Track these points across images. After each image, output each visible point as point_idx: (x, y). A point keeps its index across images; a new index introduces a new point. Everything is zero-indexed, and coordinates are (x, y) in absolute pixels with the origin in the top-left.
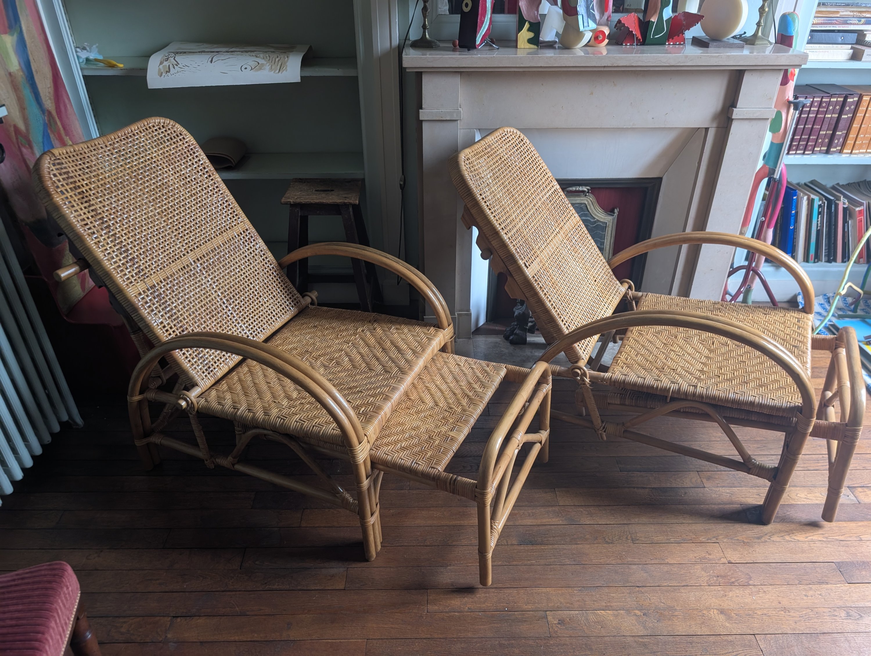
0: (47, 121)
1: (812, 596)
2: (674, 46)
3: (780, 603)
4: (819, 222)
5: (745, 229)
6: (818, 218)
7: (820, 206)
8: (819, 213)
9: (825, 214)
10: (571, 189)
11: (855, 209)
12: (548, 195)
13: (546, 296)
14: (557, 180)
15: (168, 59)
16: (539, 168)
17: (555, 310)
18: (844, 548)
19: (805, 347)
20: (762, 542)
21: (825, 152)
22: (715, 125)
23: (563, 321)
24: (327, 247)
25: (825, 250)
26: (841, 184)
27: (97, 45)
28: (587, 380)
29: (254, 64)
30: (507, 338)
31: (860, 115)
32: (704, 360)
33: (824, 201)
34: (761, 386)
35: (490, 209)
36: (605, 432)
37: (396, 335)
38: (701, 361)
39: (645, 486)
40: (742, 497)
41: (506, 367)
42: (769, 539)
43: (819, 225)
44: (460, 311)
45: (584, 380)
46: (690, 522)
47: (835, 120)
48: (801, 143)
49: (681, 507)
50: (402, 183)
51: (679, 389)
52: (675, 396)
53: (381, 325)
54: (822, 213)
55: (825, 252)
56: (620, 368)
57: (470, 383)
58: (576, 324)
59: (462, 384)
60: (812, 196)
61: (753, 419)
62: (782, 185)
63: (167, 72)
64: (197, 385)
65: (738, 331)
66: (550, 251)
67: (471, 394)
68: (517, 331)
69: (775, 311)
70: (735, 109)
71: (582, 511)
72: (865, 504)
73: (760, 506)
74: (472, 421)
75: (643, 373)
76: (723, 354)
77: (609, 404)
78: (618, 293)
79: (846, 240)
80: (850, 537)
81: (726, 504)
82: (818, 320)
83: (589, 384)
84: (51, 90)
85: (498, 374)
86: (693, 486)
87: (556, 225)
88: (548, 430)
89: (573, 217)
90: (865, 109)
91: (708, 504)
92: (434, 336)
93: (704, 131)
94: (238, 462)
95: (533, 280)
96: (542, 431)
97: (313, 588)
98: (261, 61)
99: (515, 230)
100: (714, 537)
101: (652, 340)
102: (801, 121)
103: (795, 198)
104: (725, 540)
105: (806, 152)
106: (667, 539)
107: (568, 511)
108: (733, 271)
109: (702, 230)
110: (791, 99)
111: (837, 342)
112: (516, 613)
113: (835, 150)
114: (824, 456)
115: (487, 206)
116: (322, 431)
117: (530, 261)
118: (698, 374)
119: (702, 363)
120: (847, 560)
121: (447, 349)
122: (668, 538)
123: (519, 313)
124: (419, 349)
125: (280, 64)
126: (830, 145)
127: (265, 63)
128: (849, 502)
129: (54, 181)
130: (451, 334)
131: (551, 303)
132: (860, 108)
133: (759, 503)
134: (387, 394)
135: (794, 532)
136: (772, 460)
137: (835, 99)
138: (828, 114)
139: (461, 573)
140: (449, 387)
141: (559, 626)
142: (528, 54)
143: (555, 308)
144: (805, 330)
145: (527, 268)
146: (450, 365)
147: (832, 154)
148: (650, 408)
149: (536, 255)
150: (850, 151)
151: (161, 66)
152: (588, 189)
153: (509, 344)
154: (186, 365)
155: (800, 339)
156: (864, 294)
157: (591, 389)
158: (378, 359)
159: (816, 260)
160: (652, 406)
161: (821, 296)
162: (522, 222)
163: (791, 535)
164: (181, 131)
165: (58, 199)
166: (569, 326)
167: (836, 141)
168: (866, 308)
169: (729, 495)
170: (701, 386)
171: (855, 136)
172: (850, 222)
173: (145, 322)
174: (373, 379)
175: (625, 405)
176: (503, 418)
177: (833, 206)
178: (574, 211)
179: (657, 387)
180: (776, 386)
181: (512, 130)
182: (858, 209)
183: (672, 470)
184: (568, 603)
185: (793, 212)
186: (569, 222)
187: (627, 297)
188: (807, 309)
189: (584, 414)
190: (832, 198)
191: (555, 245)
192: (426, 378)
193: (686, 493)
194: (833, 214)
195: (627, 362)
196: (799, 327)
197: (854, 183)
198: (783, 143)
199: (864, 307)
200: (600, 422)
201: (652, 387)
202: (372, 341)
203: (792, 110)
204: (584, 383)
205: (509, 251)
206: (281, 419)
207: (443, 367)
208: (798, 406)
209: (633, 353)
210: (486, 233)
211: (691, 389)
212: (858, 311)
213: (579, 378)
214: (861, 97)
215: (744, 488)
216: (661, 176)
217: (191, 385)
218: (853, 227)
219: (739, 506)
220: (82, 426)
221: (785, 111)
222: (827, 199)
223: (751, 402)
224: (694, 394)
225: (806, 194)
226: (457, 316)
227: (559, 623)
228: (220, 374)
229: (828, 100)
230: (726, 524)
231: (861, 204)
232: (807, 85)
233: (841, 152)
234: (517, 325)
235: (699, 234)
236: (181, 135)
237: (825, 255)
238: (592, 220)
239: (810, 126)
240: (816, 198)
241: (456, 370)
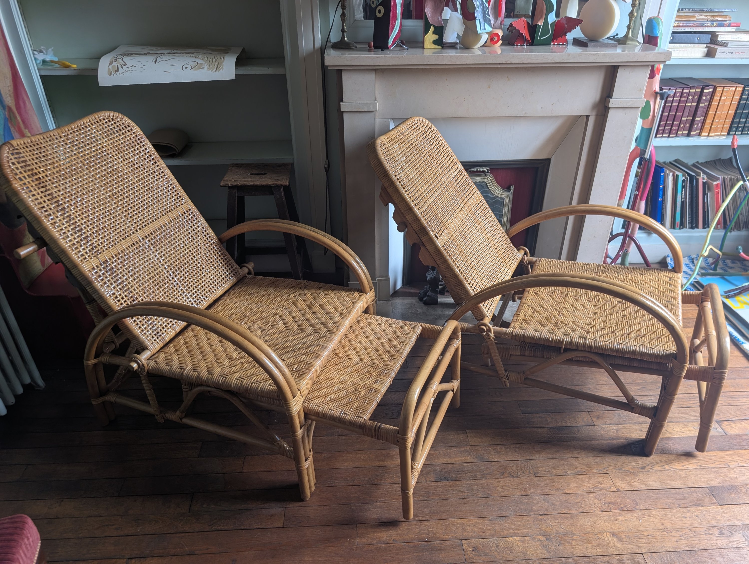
0: (7, 116)
1: (690, 518)
2: (559, 46)
3: (663, 525)
4: (683, 195)
5: (621, 201)
6: (682, 191)
7: (683, 181)
8: (683, 187)
9: (688, 188)
10: (473, 169)
11: (712, 183)
12: (453, 175)
13: (455, 263)
14: (462, 162)
15: (116, 60)
16: (445, 152)
17: (463, 275)
18: (715, 474)
19: (676, 302)
20: (645, 472)
21: (686, 135)
22: (594, 113)
23: (469, 284)
24: (261, 223)
25: (689, 218)
26: (700, 162)
27: (53, 48)
28: (492, 335)
29: (193, 64)
30: (421, 299)
31: (715, 103)
32: (591, 315)
33: (687, 176)
34: (641, 336)
35: (404, 188)
36: (508, 379)
37: (324, 300)
38: (589, 316)
39: (544, 426)
40: (627, 433)
41: (421, 326)
42: (651, 469)
43: (683, 197)
44: (379, 277)
45: (489, 335)
46: (584, 456)
47: (694, 108)
48: (666, 128)
49: (575, 443)
50: (326, 166)
51: (571, 341)
52: (568, 347)
53: (311, 291)
54: (685, 187)
55: (689, 220)
56: (520, 324)
57: (390, 341)
58: (481, 286)
59: (383, 341)
60: (677, 173)
61: (635, 365)
62: (652, 164)
63: (116, 71)
64: (147, 349)
65: (620, 290)
66: (457, 223)
67: (391, 350)
68: (430, 293)
69: (649, 272)
70: (611, 99)
71: (490, 450)
72: (731, 435)
73: (642, 440)
74: (393, 374)
75: (539, 328)
76: (608, 310)
77: (511, 355)
78: (516, 259)
79: (706, 210)
80: (720, 464)
81: (614, 439)
82: (685, 278)
83: (493, 338)
84: (11, 89)
85: (414, 332)
86: (585, 424)
87: (462, 201)
88: (459, 380)
89: (475, 194)
90: (719, 98)
91: (598, 440)
92: (358, 299)
93: (585, 118)
94: (186, 416)
95: (442, 249)
96: (454, 381)
97: (255, 527)
98: (200, 61)
99: (426, 206)
100: (605, 469)
101: (546, 299)
102: (665, 109)
103: (662, 174)
104: (614, 471)
105: (671, 136)
106: (565, 472)
107: (478, 450)
108: (612, 238)
109: (586, 204)
110: (658, 90)
111: (703, 296)
112: (435, 543)
113: (695, 133)
114: (694, 394)
115: (402, 185)
116: (260, 387)
117: (440, 233)
118: (587, 327)
119: (590, 318)
120: (718, 485)
121: (370, 311)
122: (565, 470)
123: (431, 278)
124: (345, 312)
125: (216, 64)
126: (690, 129)
127: (204, 63)
128: (717, 434)
129: (13, 169)
130: (373, 298)
131: (459, 269)
132: (715, 98)
133: (641, 438)
134: (318, 352)
135: (672, 462)
136: (651, 400)
137: (694, 90)
138: (689, 103)
139: (386, 509)
140: (372, 344)
141: (473, 553)
142: (434, 53)
143: (462, 273)
144: (676, 287)
145: (438, 238)
146: (373, 325)
147: (692, 137)
148: (547, 358)
149: (445, 227)
150: (707, 134)
151: (110, 67)
152: (487, 170)
153: (423, 305)
154: (137, 331)
155: (672, 295)
156: (723, 255)
157: (496, 343)
158: (308, 321)
159: (681, 227)
160: (548, 356)
161: (686, 258)
162: (432, 199)
163: (670, 465)
164: (129, 123)
165: (17, 185)
166: (475, 289)
167: (696, 126)
168: (725, 266)
169: (616, 431)
170: (590, 337)
171: (711, 121)
172: (709, 194)
173: (99, 294)
174: (305, 340)
175: (525, 356)
176: (420, 371)
177: (694, 181)
178: (476, 189)
179: (552, 340)
180: (654, 336)
181: (421, 120)
182: (715, 183)
183: (567, 411)
184: (480, 532)
185: (661, 186)
186: (472, 198)
187: (524, 262)
188: (677, 269)
189: (490, 364)
190: (693, 174)
191: (461, 218)
192: (352, 337)
193: (579, 431)
194: (695, 188)
195: (525, 318)
196: (671, 285)
197: (711, 161)
198: (652, 128)
199: (722, 266)
200: (503, 371)
201: (548, 340)
202: (303, 305)
203: (658, 99)
204: (489, 337)
205: (422, 224)
206: (223, 377)
207: (366, 327)
208: (673, 353)
209: (530, 311)
210: (401, 209)
211: (582, 341)
212: (718, 269)
213: (484, 333)
214: (715, 88)
215: (628, 425)
216: (550, 158)
217: (142, 348)
218: (711, 198)
219: (625, 440)
220: (44, 387)
221: (653, 100)
222: (689, 175)
223: (633, 351)
224: (584, 345)
225: (672, 171)
226: (377, 281)
227: (473, 551)
228: (168, 338)
229: (688, 91)
230: (614, 457)
231: (718, 179)
232: (669, 78)
233: (699, 135)
234: (429, 288)
235: (583, 207)
236: (129, 126)
237: (689, 223)
238: (492, 196)
239: (674, 113)
240: (680, 174)
241: (378, 329)
